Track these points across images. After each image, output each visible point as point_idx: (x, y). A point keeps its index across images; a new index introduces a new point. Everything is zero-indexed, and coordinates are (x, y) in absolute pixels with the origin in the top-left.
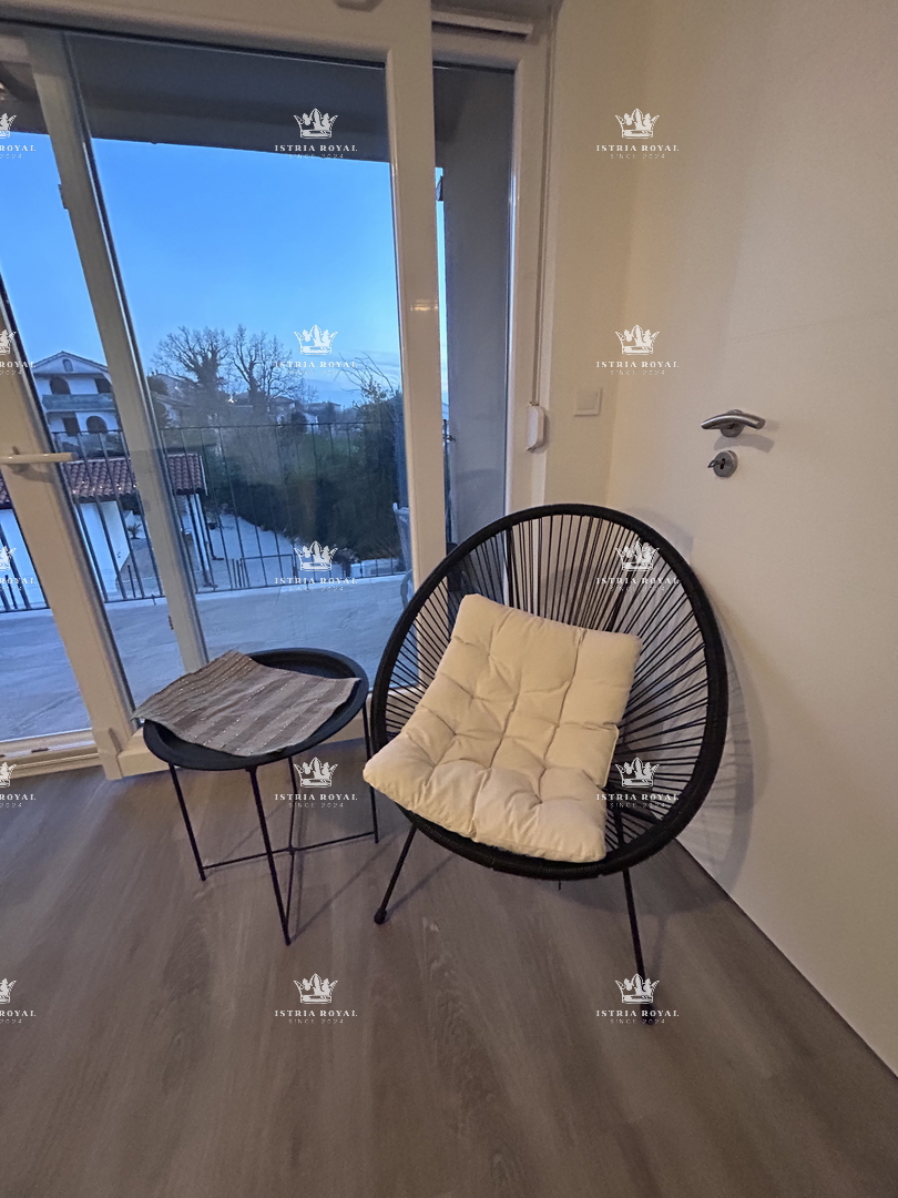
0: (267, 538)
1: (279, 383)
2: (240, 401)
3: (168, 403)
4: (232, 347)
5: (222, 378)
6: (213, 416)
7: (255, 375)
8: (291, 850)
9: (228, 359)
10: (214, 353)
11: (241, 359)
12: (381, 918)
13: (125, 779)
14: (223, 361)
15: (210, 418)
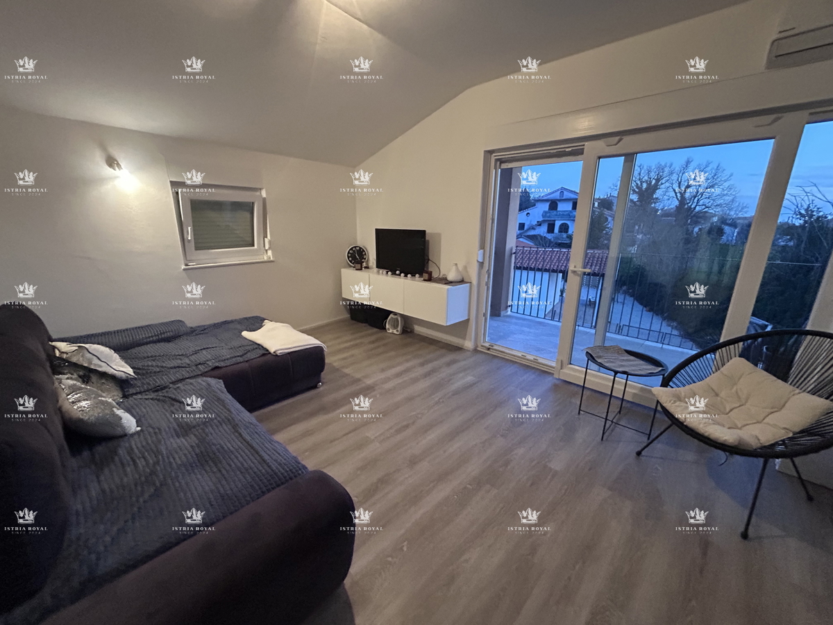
0: (648, 316)
1: (707, 201)
2: (667, 214)
3: (610, 216)
4: (674, 175)
5: (657, 198)
6: (639, 226)
7: (687, 195)
8: (612, 422)
9: (667, 184)
10: (658, 180)
11: (680, 183)
12: (639, 453)
13: (559, 379)
14: (663, 186)
15: (637, 228)
